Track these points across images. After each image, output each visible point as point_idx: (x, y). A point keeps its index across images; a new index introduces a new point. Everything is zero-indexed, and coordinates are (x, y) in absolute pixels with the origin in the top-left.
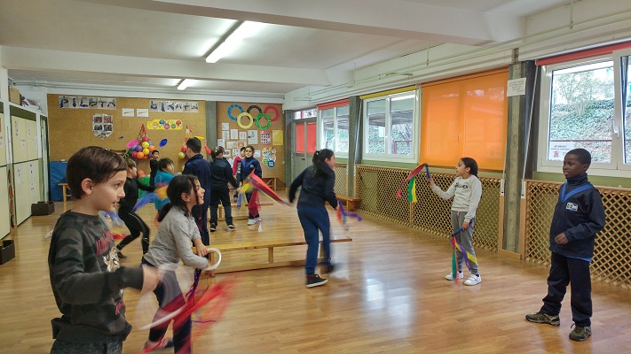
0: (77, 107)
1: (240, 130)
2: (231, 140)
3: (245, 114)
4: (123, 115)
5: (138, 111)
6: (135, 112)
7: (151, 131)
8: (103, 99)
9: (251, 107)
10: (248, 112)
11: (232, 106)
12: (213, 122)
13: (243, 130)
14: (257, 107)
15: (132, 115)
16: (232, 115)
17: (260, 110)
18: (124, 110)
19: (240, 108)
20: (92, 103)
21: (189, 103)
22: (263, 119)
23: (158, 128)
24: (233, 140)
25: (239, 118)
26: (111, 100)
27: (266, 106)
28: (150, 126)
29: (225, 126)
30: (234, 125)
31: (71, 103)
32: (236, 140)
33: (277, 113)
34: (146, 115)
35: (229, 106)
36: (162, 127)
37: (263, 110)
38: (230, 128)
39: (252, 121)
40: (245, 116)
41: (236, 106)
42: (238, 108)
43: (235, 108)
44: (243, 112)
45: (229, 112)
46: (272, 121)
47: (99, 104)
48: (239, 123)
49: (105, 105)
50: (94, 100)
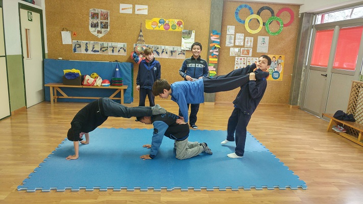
1: (247, 34)
2: (235, 46)
3: (255, 16)
4: (121, 11)
5: (137, 7)
6: (134, 8)
7: (150, 31)
10: (259, 13)
11: (241, 7)
12: (217, 24)
13: (250, 35)
14: (269, 9)
15: (130, 11)
16: (240, 17)
17: (272, 12)
18: (122, 6)
19: (250, 9)
22: (274, 23)
23: (157, 28)
24: (238, 47)
25: (247, 21)
27: (280, 8)
28: (149, 26)
29: (231, 30)
30: (240, 29)
32: (241, 47)
33: (292, 18)
34: (145, 12)
35: (237, 6)
36: (162, 28)
37: (276, 13)
38: (236, 32)
39: (261, 25)
40: (255, 19)
41: (246, 6)
42: (247, 8)
43: (244, 8)
44: (252, 13)
45: (237, 13)
46: (285, 26)
48: (246, 26)
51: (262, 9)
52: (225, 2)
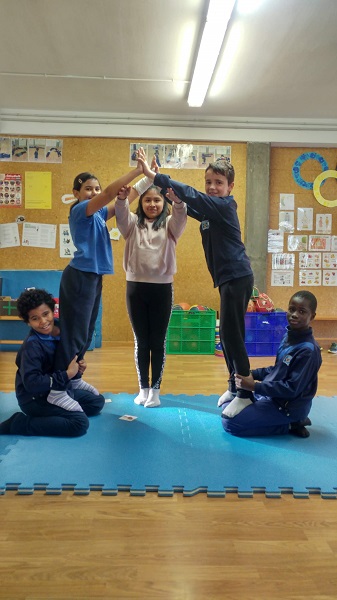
1: (319, 209)
2: (296, 233)
3: (332, 173)
8: (38, 142)
11: (303, 157)
13: (325, 210)
16: (302, 175)
19: (321, 160)
20: (18, 151)
21: (212, 149)
24: (302, 233)
25: (317, 183)
26: (51, 143)
29: (287, 200)
30: (305, 199)
32: (308, 233)
35: (296, 156)
38: (297, 205)
40: (332, 178)
41: (312, 156)
42: (316, 160)
43: (309, 160)
44: (326, 169)
45: (296, 170)
47: (30, 153)
48: (317, 192)
49: (42, 154)
50: (22, 144)
52: (273, 149)
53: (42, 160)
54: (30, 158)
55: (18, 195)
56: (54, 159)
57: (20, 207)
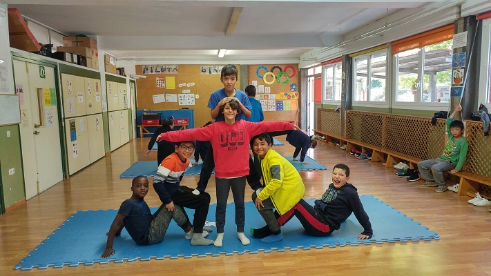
0: (153, 73)
1: (266, 85)
3: (270, 73)
8: (169, 67)
9: (273, 68)
10: (272, 71)
11: (260, 68)
12: (245, 80)
13: (268, 86)
14: (278, 67)
16: (259, 74)
17: (281, 69)
19: (266, 69)
20: (163, 70)
22: (283, 76)
24: (260, 93)
25: (265, 76)
26: (174, 67)
27: (285, 66)
30: (261, 82)
31: (149, 70)
32: (263, 93)
33: (294, 72)
35: (257, 68)
37: (283, 70)
38: (258, 84)
39: (274, 78)
40: (270, 75)
41: (263, 67)
42: (264, 69)
43: (262, 69)
44: (267, 72)
45: (258, 72)
46: (290, 77)
47: (167, 70)
48: (265, 80)
49: (171, 70)
50: (164, 67)
51: (274, 68)
52: (249, 66)
53: (171, 73)
54: (167, 72)
55: (164, 85)
56: (175, 72)
57: (165, 89)
